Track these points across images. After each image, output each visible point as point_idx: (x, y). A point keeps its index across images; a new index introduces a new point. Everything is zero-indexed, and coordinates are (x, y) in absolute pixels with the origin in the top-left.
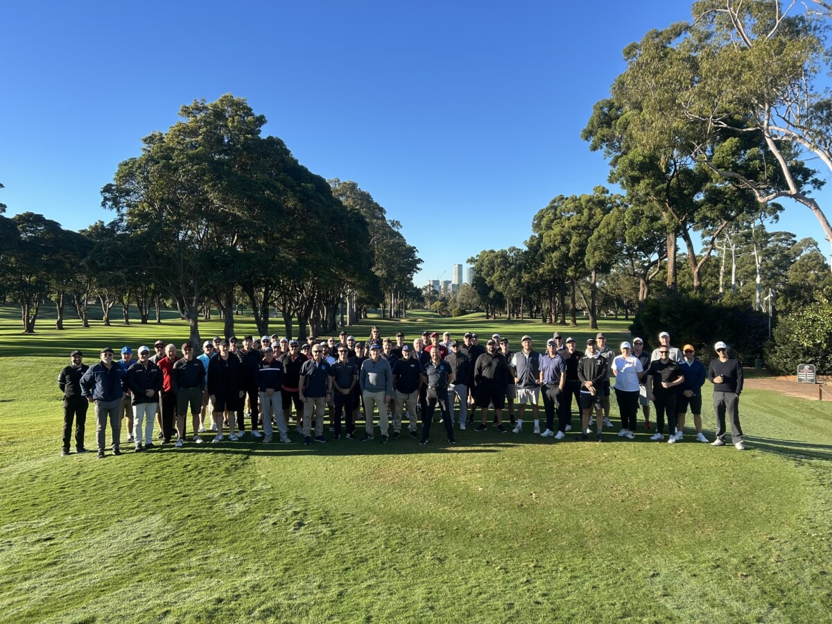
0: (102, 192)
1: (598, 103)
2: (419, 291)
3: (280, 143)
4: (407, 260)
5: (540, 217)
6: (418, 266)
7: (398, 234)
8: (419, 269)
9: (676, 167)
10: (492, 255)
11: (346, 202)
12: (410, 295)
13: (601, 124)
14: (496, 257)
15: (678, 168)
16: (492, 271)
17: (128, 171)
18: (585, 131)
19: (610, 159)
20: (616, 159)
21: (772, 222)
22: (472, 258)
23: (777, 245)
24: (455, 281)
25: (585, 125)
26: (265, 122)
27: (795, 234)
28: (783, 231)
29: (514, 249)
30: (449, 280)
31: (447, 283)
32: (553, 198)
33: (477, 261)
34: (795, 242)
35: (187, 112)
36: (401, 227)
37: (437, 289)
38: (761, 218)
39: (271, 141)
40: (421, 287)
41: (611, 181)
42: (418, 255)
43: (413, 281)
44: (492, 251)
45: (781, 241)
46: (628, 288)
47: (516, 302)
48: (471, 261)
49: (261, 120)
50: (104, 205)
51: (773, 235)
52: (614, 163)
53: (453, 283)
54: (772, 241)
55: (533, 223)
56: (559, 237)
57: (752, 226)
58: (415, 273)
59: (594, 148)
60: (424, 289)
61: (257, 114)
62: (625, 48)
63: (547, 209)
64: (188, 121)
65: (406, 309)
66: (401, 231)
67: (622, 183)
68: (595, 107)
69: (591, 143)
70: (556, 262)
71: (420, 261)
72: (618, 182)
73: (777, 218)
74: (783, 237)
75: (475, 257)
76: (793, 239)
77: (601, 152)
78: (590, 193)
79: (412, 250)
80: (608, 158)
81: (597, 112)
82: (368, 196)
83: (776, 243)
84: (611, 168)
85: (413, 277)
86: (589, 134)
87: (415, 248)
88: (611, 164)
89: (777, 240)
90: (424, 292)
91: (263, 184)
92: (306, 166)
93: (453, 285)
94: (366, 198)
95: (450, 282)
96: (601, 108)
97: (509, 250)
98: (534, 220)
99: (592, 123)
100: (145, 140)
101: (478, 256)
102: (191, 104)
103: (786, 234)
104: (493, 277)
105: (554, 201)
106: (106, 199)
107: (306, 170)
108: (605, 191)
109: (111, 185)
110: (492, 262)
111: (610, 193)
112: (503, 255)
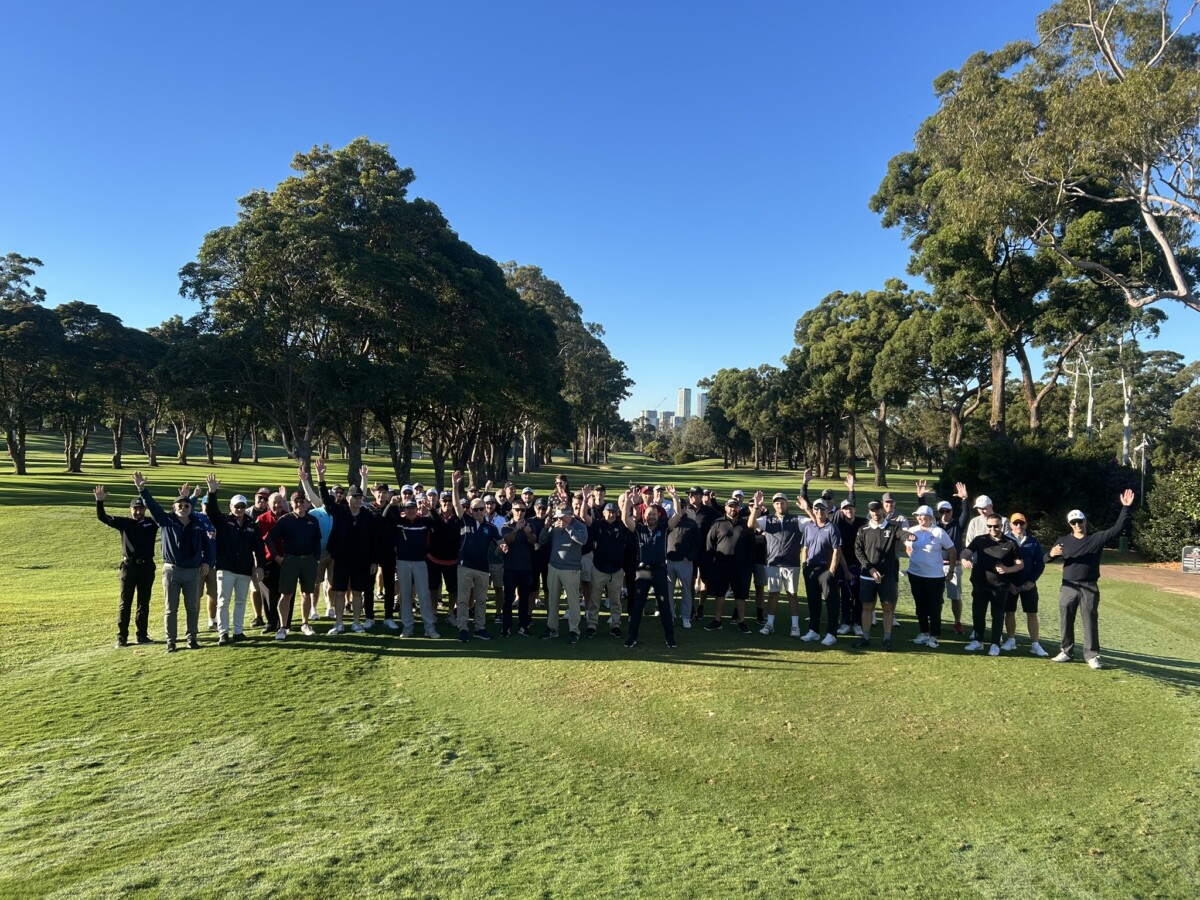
0: (181, 274)
1: (896, 158)
2: (627, 426)
3: (432, 208)
4: (611, 380)
5: (806, 323)
6: (627, 389)
7: (599, 343)
8: (627, 394)
9: (1008, 252)
10: (735, 375)
11: (525, 295)
12: (615, 431)
13: (899, 189)
14: (741, 379)
15: (1010, 254)
16: (733, 400)
17: (217, 246)
18: (875, 198)
19: (911, 240)
20: (921, 239)
21: (1148, 337)
22: (706, 379)
23: (1156, 370)
24: (680, 413)
25: (876, 190)
26: (413, 178)
27: (1182, 354)
28: (1166, 350)
29: (767, 368)
30: (671, 411)
31: (668, 415)
32: (826, 295)
33: (712, 383)
34: (1183, 366)
35: (302, 162)
36: (604, 333)
37: (653, 423)
38: (1132, 331)
39: (420, 206)
40: (631, 421)
41: (912, 272)
42: (627, 374)
43: (618, 412)
44: (735, 371)
45: (1162, 364)
46: (933, 428)
47: (768, 445)
48: (704, 383)
49: (407, 176)
50: (183, 292)
51: (1150, 355)
52: (917, 246)
53: (677, 415)
54: (1149, 364)
55: (796, 332)
56: (833, 352)
57: (1119, 341)
58: (622, 400)
59: (888, 224)
60: (634, 423)
61: (402, 166)
62: (937, 78)
63: (818, 311)
64: (303, 176)
65: (608, 451)
66: (604, 339)
67: (928, 275)
68: (890, 164)
69: (883, 215)
70: (828, 388)
71: (629, 382)
72: (922, 273)
73: (1156, 330)
74: (1164, 358)
75: (709, 378)
76: (1180, 361)
77: (897, 230)
78: (880, 288)
79: (618, 367)
80: (907, 238)
81: (893, 171)
82: (558, 287)
83: (1154, 367)
84: (912, 252)
85: (619, 406)
86: (880, 203)
87: (623, 363)
88: (911, 247)
89: (1155, 363)
90: (634, 428)
91: (408, 266)
92: (470, 243)
93: (677, 419)
94: (554, 291)
95: (672, 414)
96: (900, 165)
97: (760, 369)
98: (798, 327)
99: (885, 188)
100: (243, 202)
101: (714, 376)
102: (308, 152)
103: (1169, 354)
104: (735, 408)
105: (828, 300)
106: (186, 284)
107: (469, 249)
108: (901, 286)
109: (193, 265)
110: (733, 387)
111: (909, 288)
112: (751, 376)
